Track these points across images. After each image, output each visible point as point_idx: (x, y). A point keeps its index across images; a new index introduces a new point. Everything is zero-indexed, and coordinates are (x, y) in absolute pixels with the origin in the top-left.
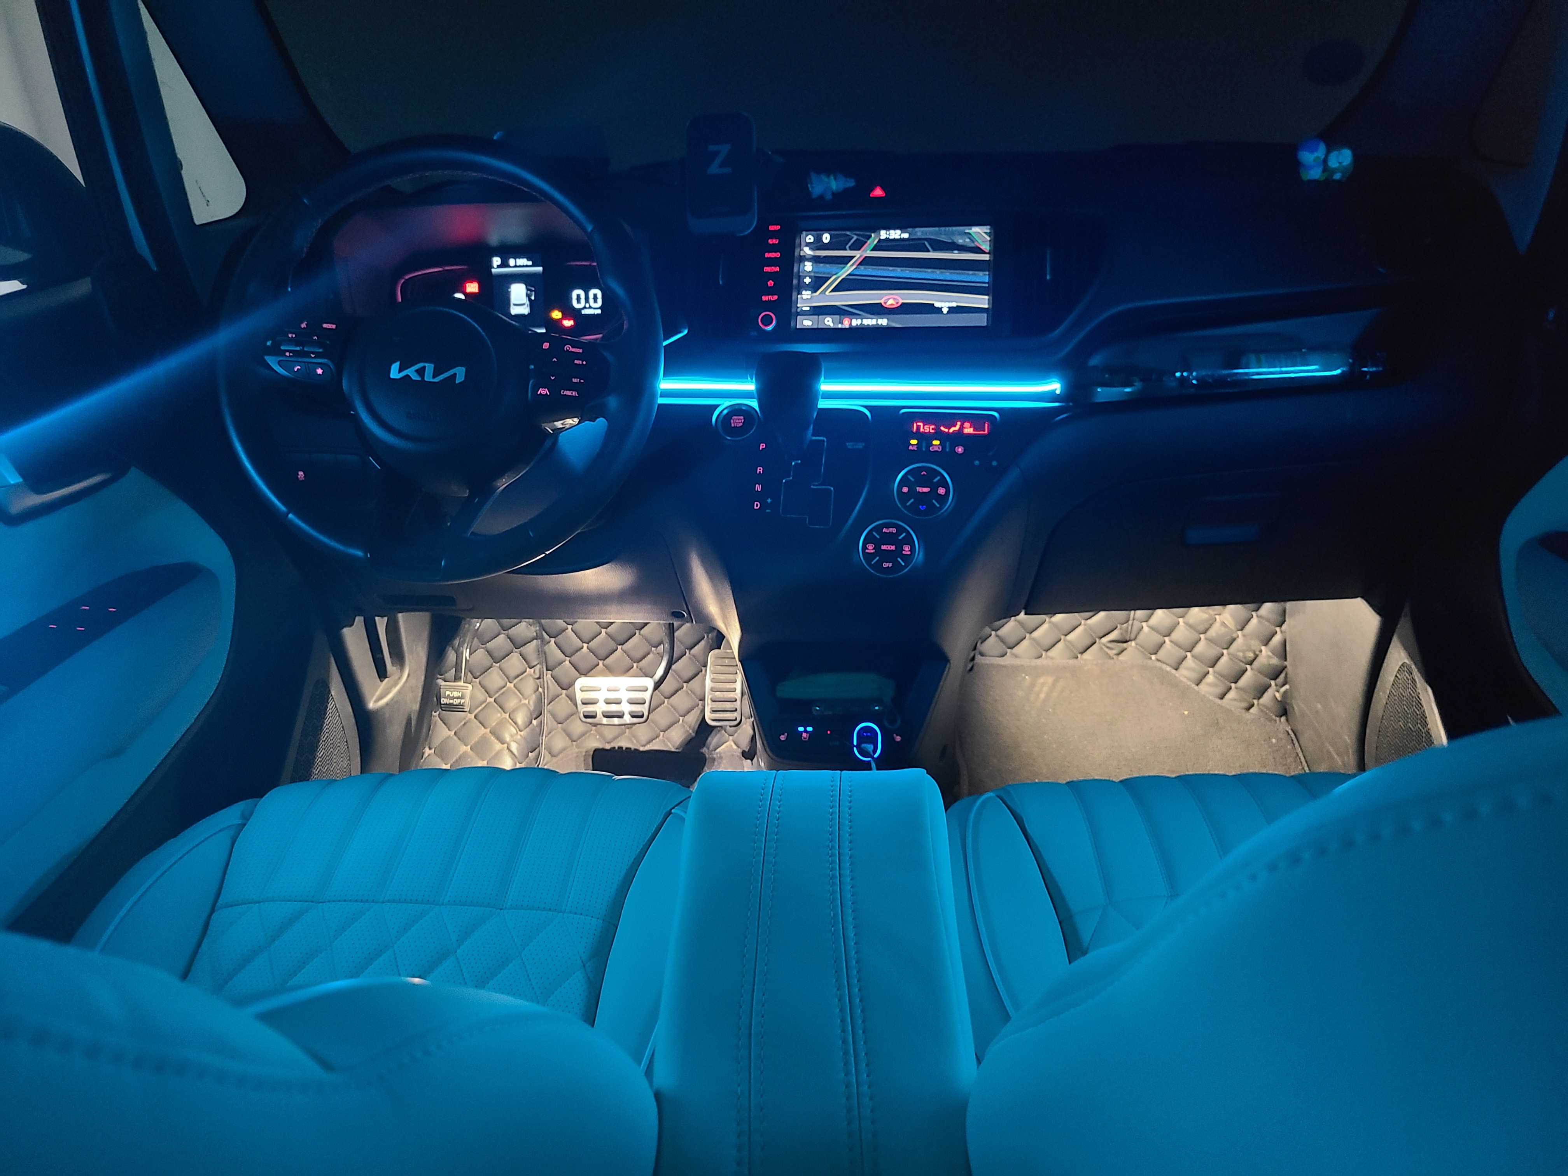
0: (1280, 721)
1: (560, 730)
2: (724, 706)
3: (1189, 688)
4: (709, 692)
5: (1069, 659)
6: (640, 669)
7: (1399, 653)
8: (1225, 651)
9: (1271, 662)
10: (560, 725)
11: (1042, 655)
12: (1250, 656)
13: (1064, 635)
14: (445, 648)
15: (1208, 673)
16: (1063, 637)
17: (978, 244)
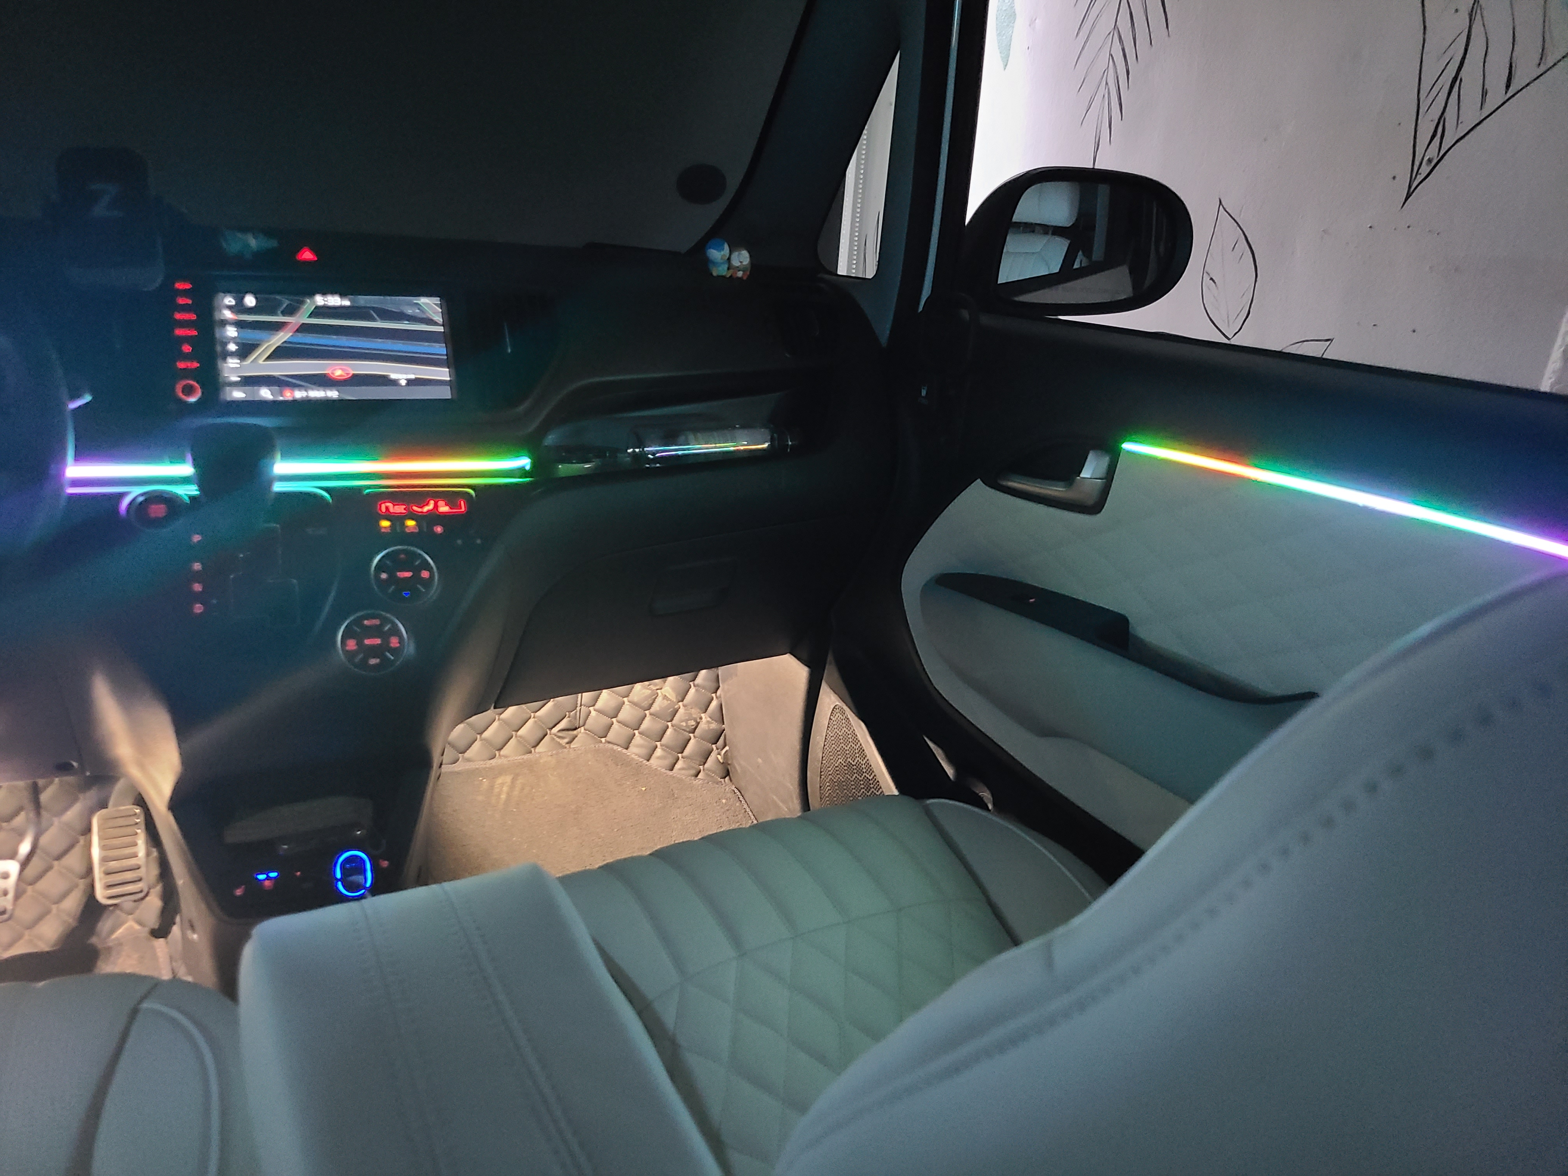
0: (725, 781)
2: (122, 877)
3: (640, 766)
4: (100, 864)
5: (525, 755)
7: (830, 697)
8: (669, 724)
9: (711, 728)
11: (496, 755)
12: (692, 724)
13: (515, 731)
15: (656, 747)
16: (514, 733)
17: (429, 316)
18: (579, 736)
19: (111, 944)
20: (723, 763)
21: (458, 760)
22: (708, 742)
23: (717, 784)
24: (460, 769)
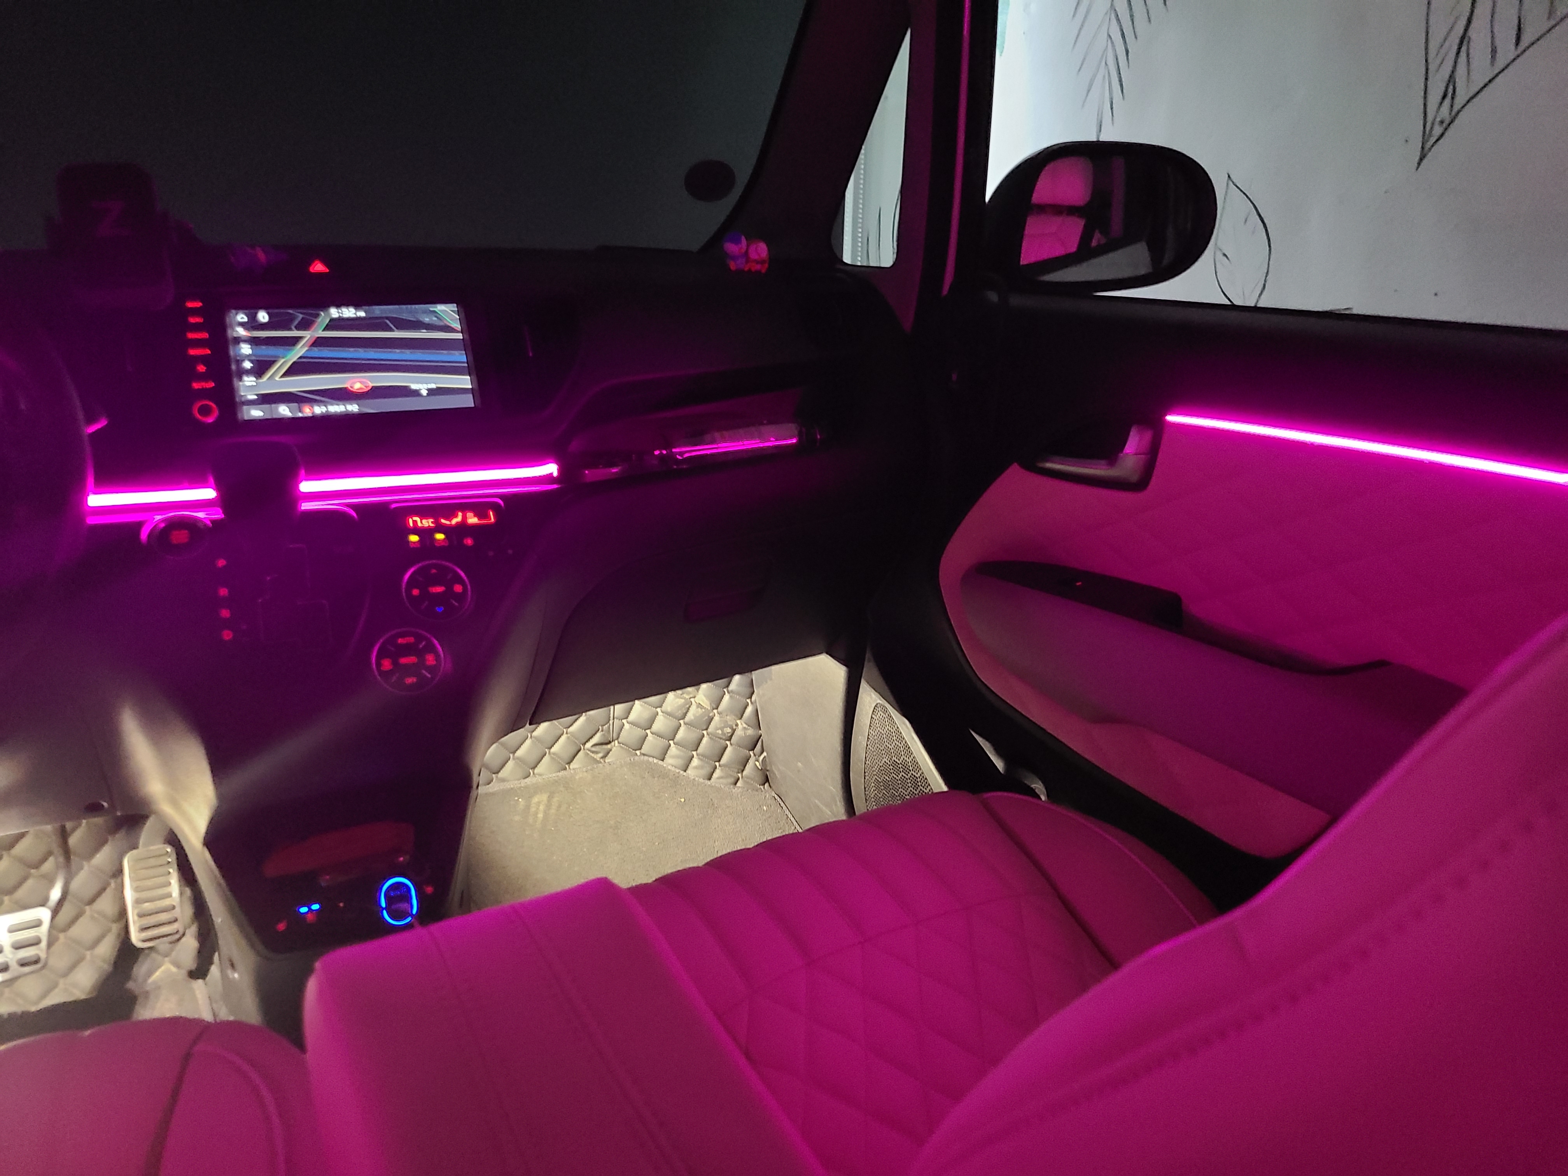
0: (764, 788)
3: (677, 777)
4: (131, 906)
5: (560, 772)
6: (17, 900)
7: (870, 695)
8: (705, 732)
9: (747, 734)
11: (530, 773)
12: (728, 732)
13: (548, 747)
15: (693, 757)
16: (546, 750)
17: (445, 322)
18: (613, 750)
19: (148, 988)
20: (762, 769)
21: (492, 781)
22: (745, 748)
23: (757, 791)
24: (496, 789)
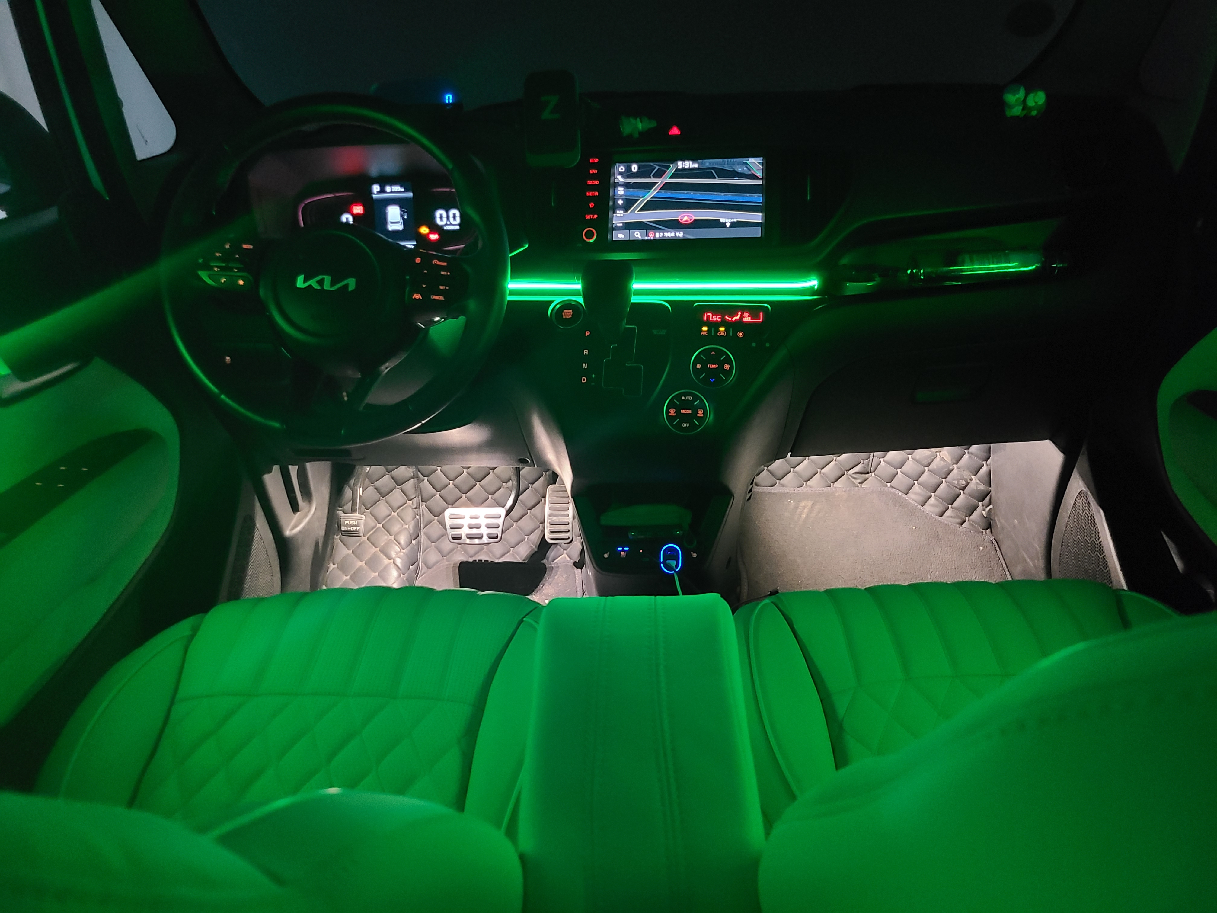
0: (986, 533)
1: (433, 547)
2: (559, 528)
3: (916, 508)
4: (548, 518)
6: (494, 500)
7: (1078, 482)
8: (944, 480)
9: (979, 488)
10: (433, 544)
11: (803, 484)
12: (963, 483)
13: (820, 469)
14: (343, 487)
15: (931, 497)
16: (819, 470)
17: (754, 172)
18: (869, 479)
19: (553, 566)
20: (986, 517)
21: (775, 484)
22: (975, 499)
23: (978, 533)
24: (776, 491)
